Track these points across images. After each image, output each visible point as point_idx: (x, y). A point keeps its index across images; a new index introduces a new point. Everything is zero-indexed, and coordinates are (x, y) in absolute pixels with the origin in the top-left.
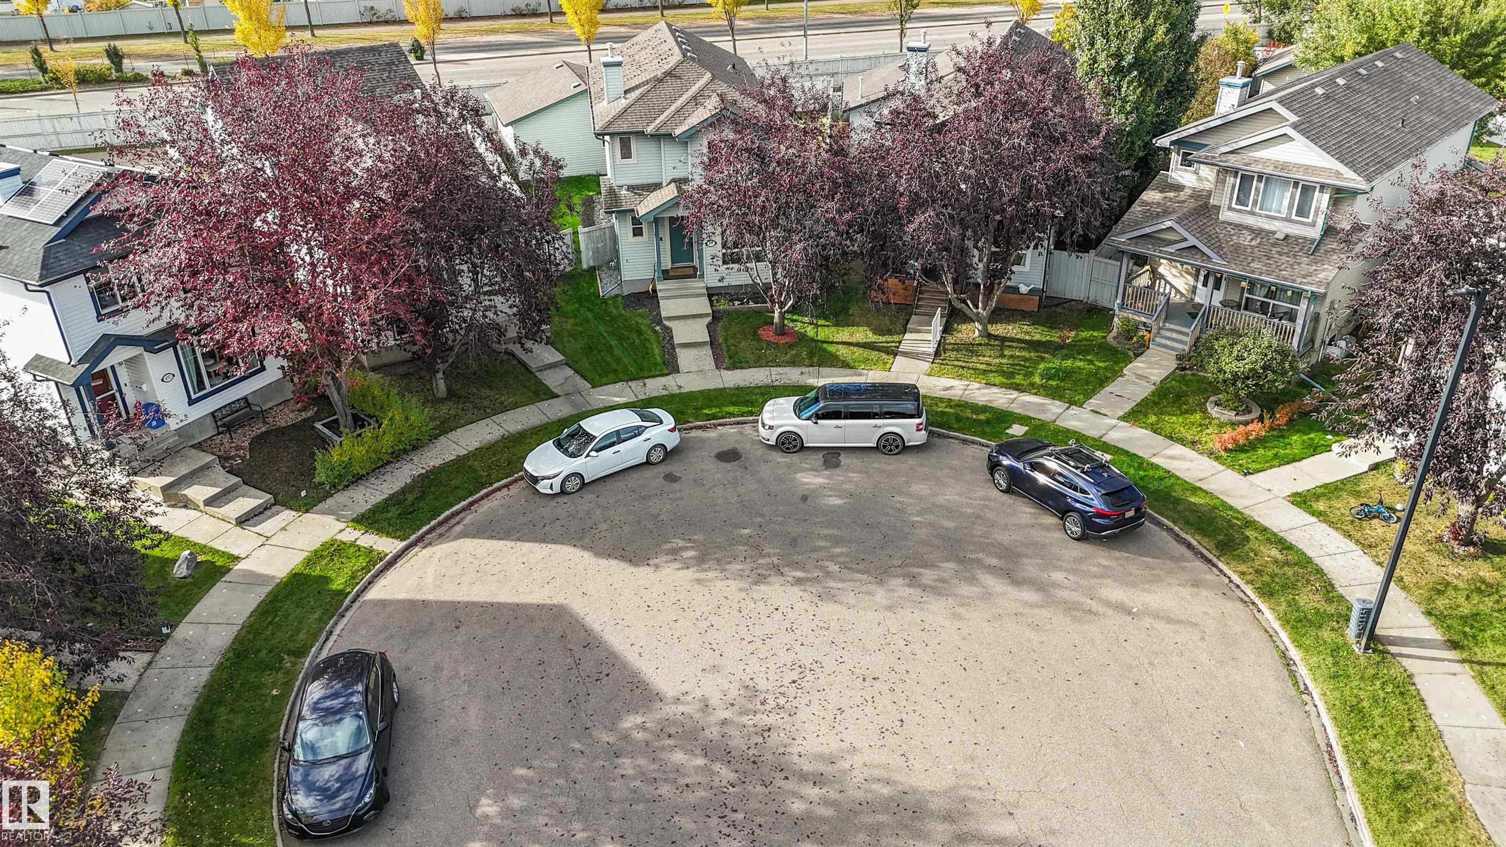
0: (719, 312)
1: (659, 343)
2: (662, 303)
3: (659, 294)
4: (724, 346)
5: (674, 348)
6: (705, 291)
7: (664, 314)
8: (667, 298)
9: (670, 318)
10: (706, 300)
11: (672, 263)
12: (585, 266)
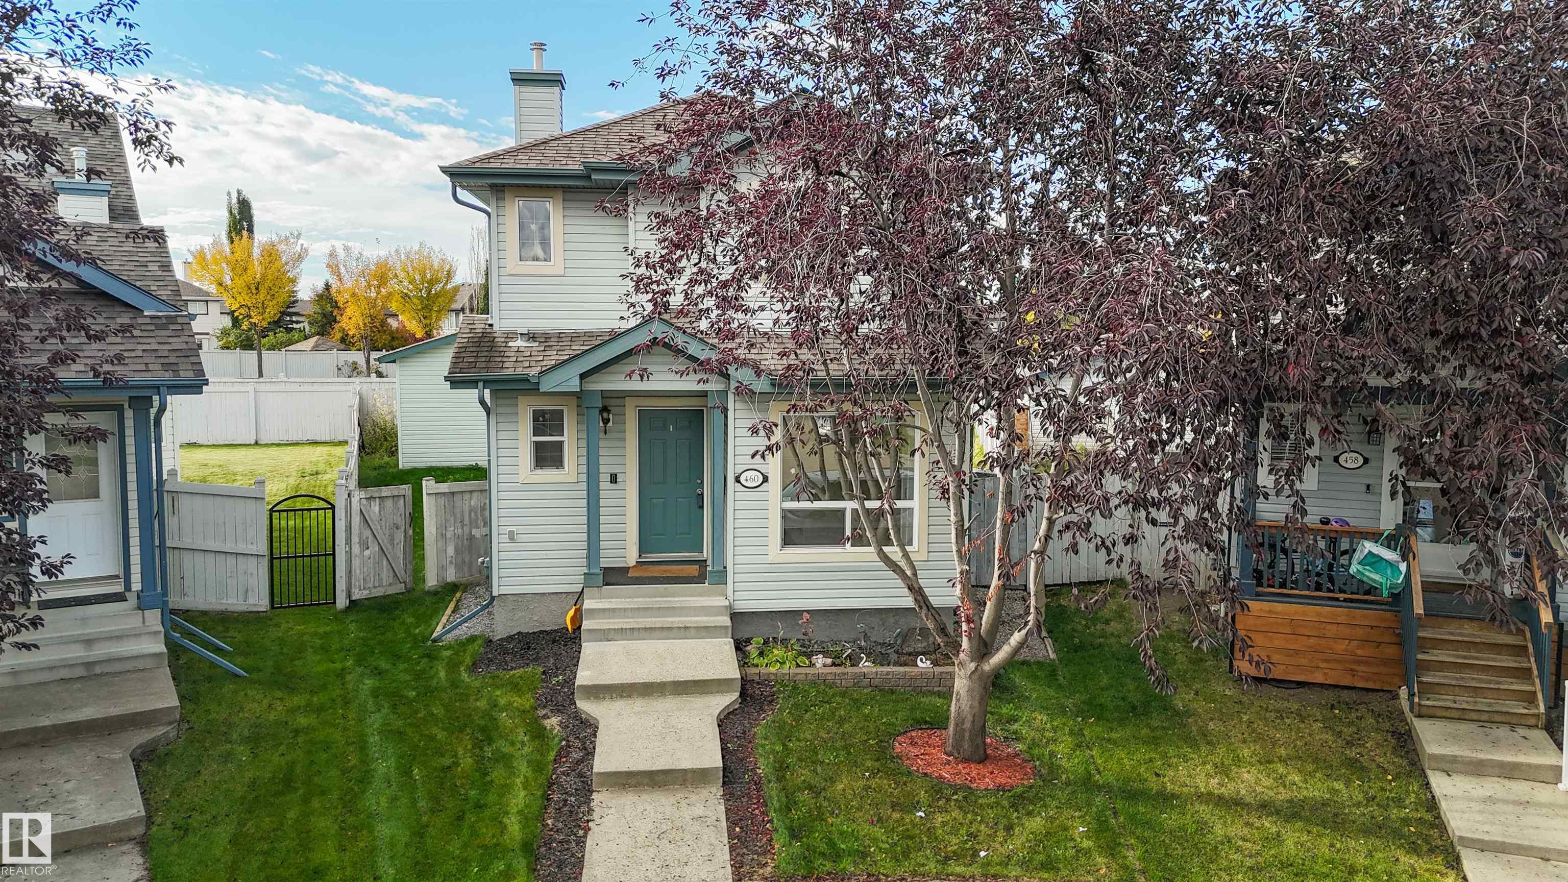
0: (764, 682)
1: (538, 767)
2: (589, 649)
3: (586, 624)
4: (772, 791)
5: (586, 791)
6: (726, 621)
7: (584, 676)
8: (605, 635)
9: (598, 692)
10: (727, 645)
11: (641, 552)
12: (431, 581)
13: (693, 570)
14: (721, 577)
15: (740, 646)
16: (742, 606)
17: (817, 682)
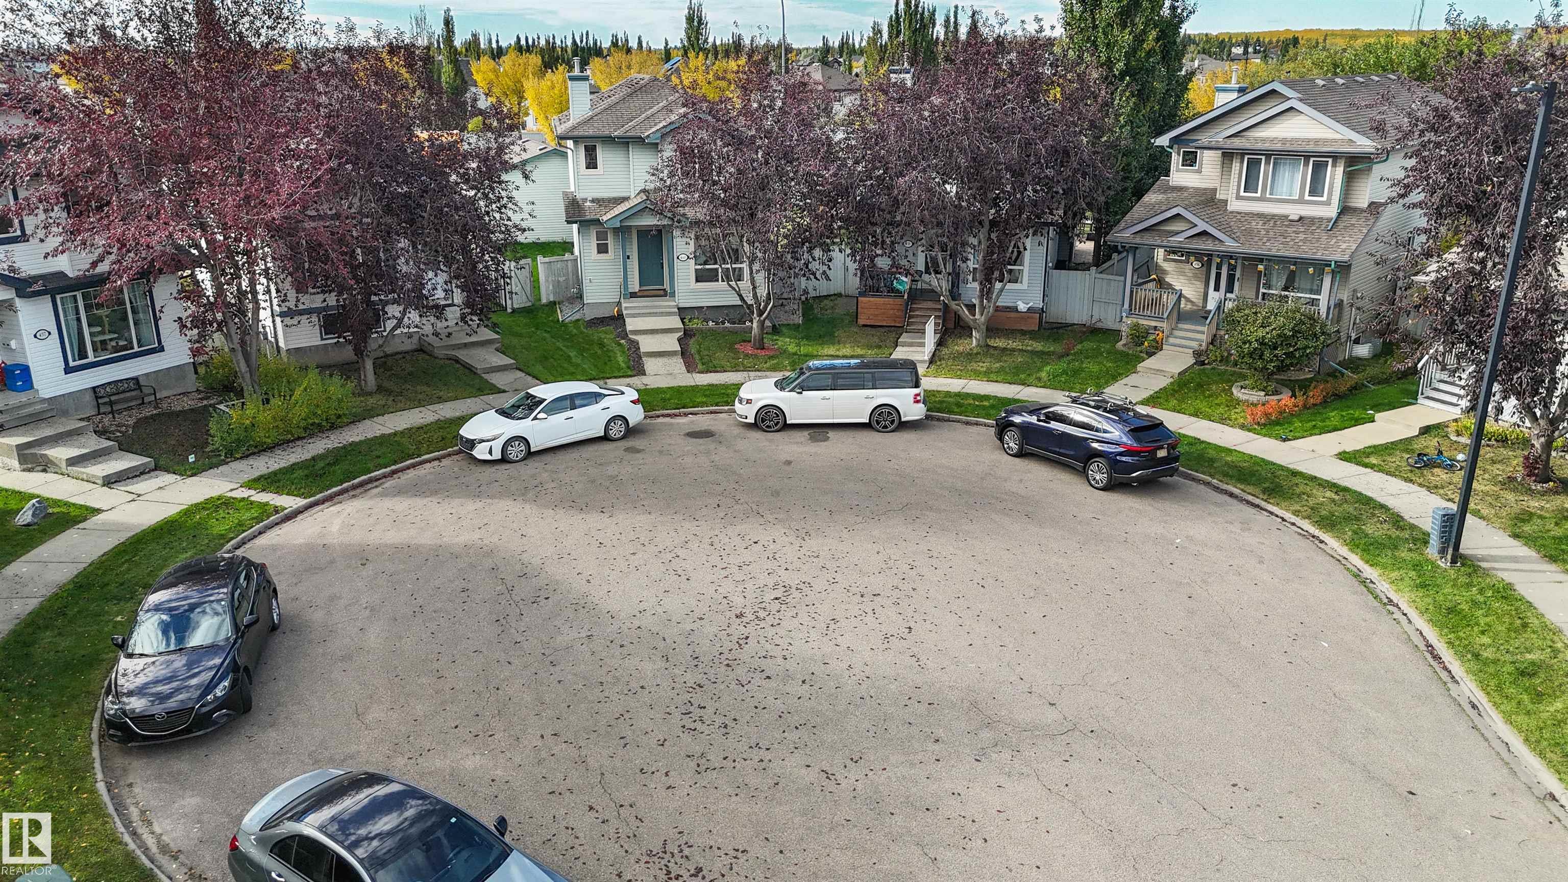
0: (691, 329)
1: (624, 353)
2: (628, 321)
3: (625, 312)
4: (697, 357)
5: (640, 357)
6: (676, 310)
7: (629, 328)
8: (633, 316)
9: (636, 333)
10: (677, 319)
11: (640, 286)
12: (544, 301)
13: (662, 292)
14: (673, 295)
15: (682, 320)
16: (681, 305)
17: (711, 329)
